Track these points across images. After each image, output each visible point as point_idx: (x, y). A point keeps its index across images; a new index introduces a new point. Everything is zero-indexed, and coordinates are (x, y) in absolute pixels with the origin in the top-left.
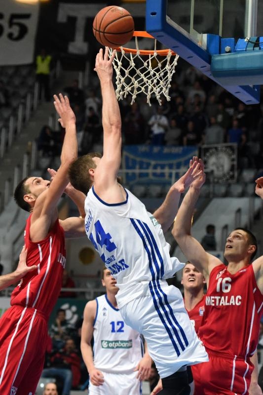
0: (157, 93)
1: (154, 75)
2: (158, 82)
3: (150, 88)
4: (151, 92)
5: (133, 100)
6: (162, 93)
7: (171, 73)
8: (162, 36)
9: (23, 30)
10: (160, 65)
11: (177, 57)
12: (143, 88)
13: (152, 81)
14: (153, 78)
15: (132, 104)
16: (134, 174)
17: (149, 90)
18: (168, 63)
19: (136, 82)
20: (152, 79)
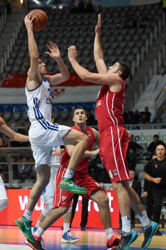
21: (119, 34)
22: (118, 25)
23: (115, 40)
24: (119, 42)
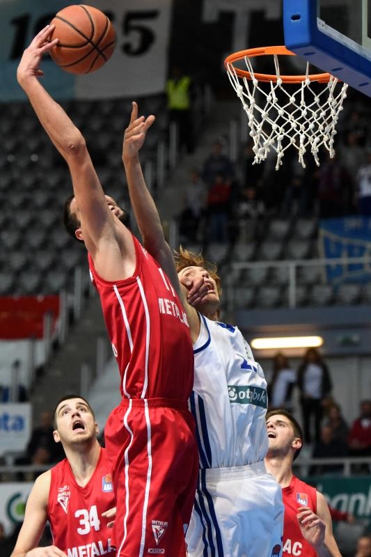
0: (314, 145)
1: (309, 115)
2: (316, 127)
3: (302, 137)
4: (304, 143)
5: (279, 162)
6: (323, 145)
7: (337, 110)
8: (313, 53)
9: (148, 39)
10: (317, 99)
11: (345, 86)
12: (293, 140)
13: (307, 126)
14: (308, 121)
15: (277, 167)
16: (339, 267)
17: (301, 141)
18: (331, 95)
19: (281, 129)
20: (305, 122)
21: (37, 185)
22: (34, 158)
23: (25, 205)
24: (38, 209)
